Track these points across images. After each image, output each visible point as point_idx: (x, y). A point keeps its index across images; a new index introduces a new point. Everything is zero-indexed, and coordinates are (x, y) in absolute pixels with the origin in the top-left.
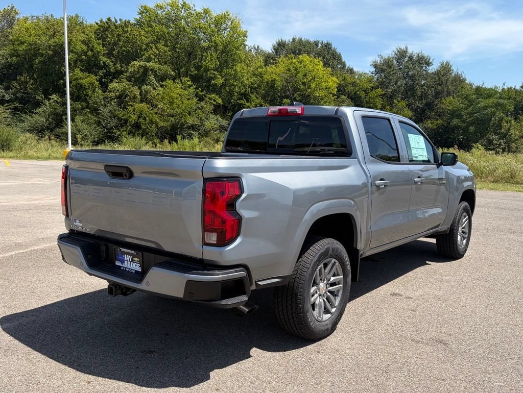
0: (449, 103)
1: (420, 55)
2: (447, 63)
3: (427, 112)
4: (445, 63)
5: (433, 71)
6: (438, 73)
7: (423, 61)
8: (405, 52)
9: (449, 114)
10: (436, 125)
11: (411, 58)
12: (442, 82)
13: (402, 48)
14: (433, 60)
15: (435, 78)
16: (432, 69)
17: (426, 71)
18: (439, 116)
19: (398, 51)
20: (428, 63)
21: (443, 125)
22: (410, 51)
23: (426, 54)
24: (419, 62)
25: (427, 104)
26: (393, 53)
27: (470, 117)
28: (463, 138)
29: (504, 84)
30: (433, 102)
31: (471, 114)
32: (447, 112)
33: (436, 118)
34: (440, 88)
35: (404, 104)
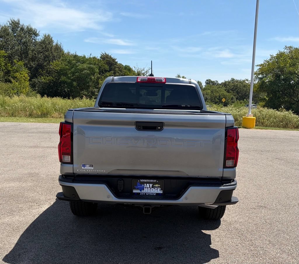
0: (56, 65)
1: (29, 27)
2: (48, 35)
3: (40, 70)
4: (47, 35)
5: (40, 40)
6: (43, 42)
7: (32, 32)
8: (18, 23)
9: (56, 73)
10: (48, 80)
11: (22, 29)
12: (48, 49)
13: (15, 20)
14: (39, 32)
15: (42, 46)
16: (39, 39)
17: (34, 39)
18: (48, 74)
19: (12, 22)
20: (36, 35)
21: (53, 80)
22: (21, 23)
23: (33, 27)
24: (29, 33)
25: (38, 65)
26: (8, 23)
27: (73, 76)
28: (68, 90)
29: (91, 55)
30: (43, 64)
31: (73, 73)
32: (55, 71)
33: (47, 75)
34: (47, 53)
35: (22, 64)
